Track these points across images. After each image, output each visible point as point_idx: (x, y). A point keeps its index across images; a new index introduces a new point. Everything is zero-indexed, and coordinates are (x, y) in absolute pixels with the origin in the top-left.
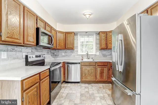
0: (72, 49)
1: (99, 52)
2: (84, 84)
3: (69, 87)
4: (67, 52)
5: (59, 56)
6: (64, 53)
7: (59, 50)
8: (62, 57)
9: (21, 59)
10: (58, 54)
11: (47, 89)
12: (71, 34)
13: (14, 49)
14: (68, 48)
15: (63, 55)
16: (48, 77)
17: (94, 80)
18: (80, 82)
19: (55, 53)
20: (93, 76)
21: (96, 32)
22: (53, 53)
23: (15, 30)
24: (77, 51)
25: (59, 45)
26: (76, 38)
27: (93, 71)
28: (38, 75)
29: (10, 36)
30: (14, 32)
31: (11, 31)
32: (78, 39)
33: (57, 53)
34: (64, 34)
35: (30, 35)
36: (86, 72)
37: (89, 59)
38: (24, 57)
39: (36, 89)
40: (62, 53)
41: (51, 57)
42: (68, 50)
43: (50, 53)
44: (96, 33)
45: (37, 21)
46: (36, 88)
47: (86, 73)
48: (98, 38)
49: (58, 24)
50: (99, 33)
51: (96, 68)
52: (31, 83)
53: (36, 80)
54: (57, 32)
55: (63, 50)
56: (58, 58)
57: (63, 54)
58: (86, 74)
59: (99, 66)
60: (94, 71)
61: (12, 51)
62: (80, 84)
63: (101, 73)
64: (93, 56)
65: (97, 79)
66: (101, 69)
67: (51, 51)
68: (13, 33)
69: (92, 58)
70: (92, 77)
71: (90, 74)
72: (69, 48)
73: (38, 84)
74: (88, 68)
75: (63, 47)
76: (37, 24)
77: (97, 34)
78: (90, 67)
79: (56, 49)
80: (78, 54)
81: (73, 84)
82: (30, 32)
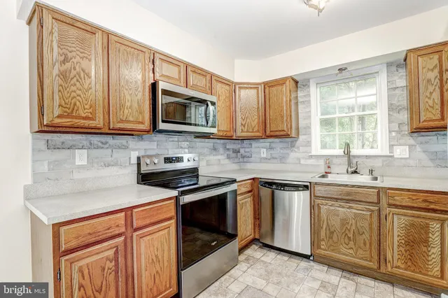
0: (287, 136)
1: (411, 146)
2: (326, 268)
3: (266, 263)
4: (273, 145)
5: (251, 159)
6: (265, 150)
7: (252, 142)
8: (261, 162)
9: (125, 166)
10: (248, 154)
11: (166, 259)
12: (282, 84)
13: (106, 143)
14: (272, 133)
15: (262, 156)
16: (173, 221)
17: (374, 265)
18: (311, 258)
19: (242, 151)
20: (365, 244)
21: (391, 60)
22: (236, 152)
23: (78, 98)
24: (308, 144)
25: (244, 126)
26: (305, 99)
27: (366, 225)
28: (123, 214)
29: (65, 114)
30: (78, 103)
31: (67, 101)
32: (309, 102)
33: (247, 150)
34: (261, 88)
35: (128, 104)
36: (336, 223)
37: (355, 172)
38: (134, 161)
39: (111, 253)
40: (261, 150)
41: (227, 161)
42: (277, 140)
43: (221, 150)
44: (389, 65)
45: (154, 64)
46: (115, 249)
47: (332, 230)
48: (402, 82)
49: (238, 62)
50: (405, 60)
51: (383, 217)
52: (90, 234)
53: (109, 229)
54: (237, 87)
55: (261, 141)
56: (249, 166)
57: (264, 153)
58: (332, 233)
59: (396, 206)
60: (371, 224)
61: (102, 148)
62: (312, 263)
63: (407, 243)
64: (377, 164)
65: (389, 265)
66: (412, 225)
67: (224, 144)
68: (75, 104)
69: (371, 172)
70: (360, 252)
71: (351, 236)
72: (277, 133)
73: (122, 238)
74: (343, 211)
75: (258, 131)
76: (154, 73)
77: (394, 68)
78: (350, 208)
79: (234, 138)
80: (314, 153)
81: (285, 258)
82: (128, 97)
